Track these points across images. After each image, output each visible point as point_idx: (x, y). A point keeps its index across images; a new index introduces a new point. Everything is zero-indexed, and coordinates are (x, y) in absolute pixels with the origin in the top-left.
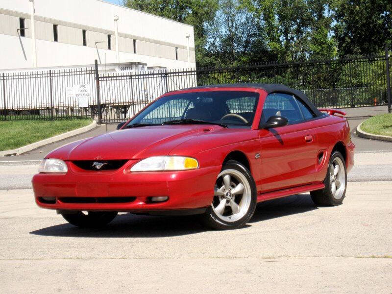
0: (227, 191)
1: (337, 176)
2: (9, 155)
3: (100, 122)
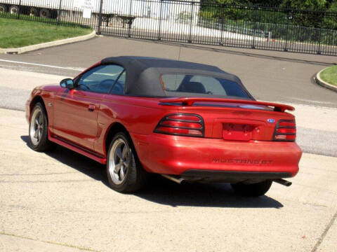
2: (11, 53)
3: (99, 33)
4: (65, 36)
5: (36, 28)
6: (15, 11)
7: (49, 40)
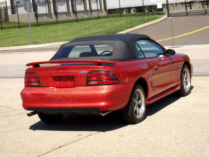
6: (134, 11)
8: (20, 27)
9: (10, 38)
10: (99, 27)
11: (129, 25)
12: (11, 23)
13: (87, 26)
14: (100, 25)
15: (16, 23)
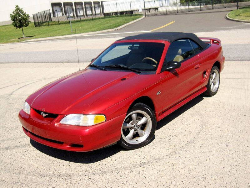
0: (134, 124)
1: (214, 79)
2: (115, 30)
3: (146, 16)
4: (134, 20)
5: (124, 19)
6: (114, 14)
7: (128, 23)
8: (59, 24)
9: (56, 30)
10: (108, 23)
11: (126, 22)
12: (53, 22)
13: (100, 23)
14: (107, 22)
15: (56, 22)
